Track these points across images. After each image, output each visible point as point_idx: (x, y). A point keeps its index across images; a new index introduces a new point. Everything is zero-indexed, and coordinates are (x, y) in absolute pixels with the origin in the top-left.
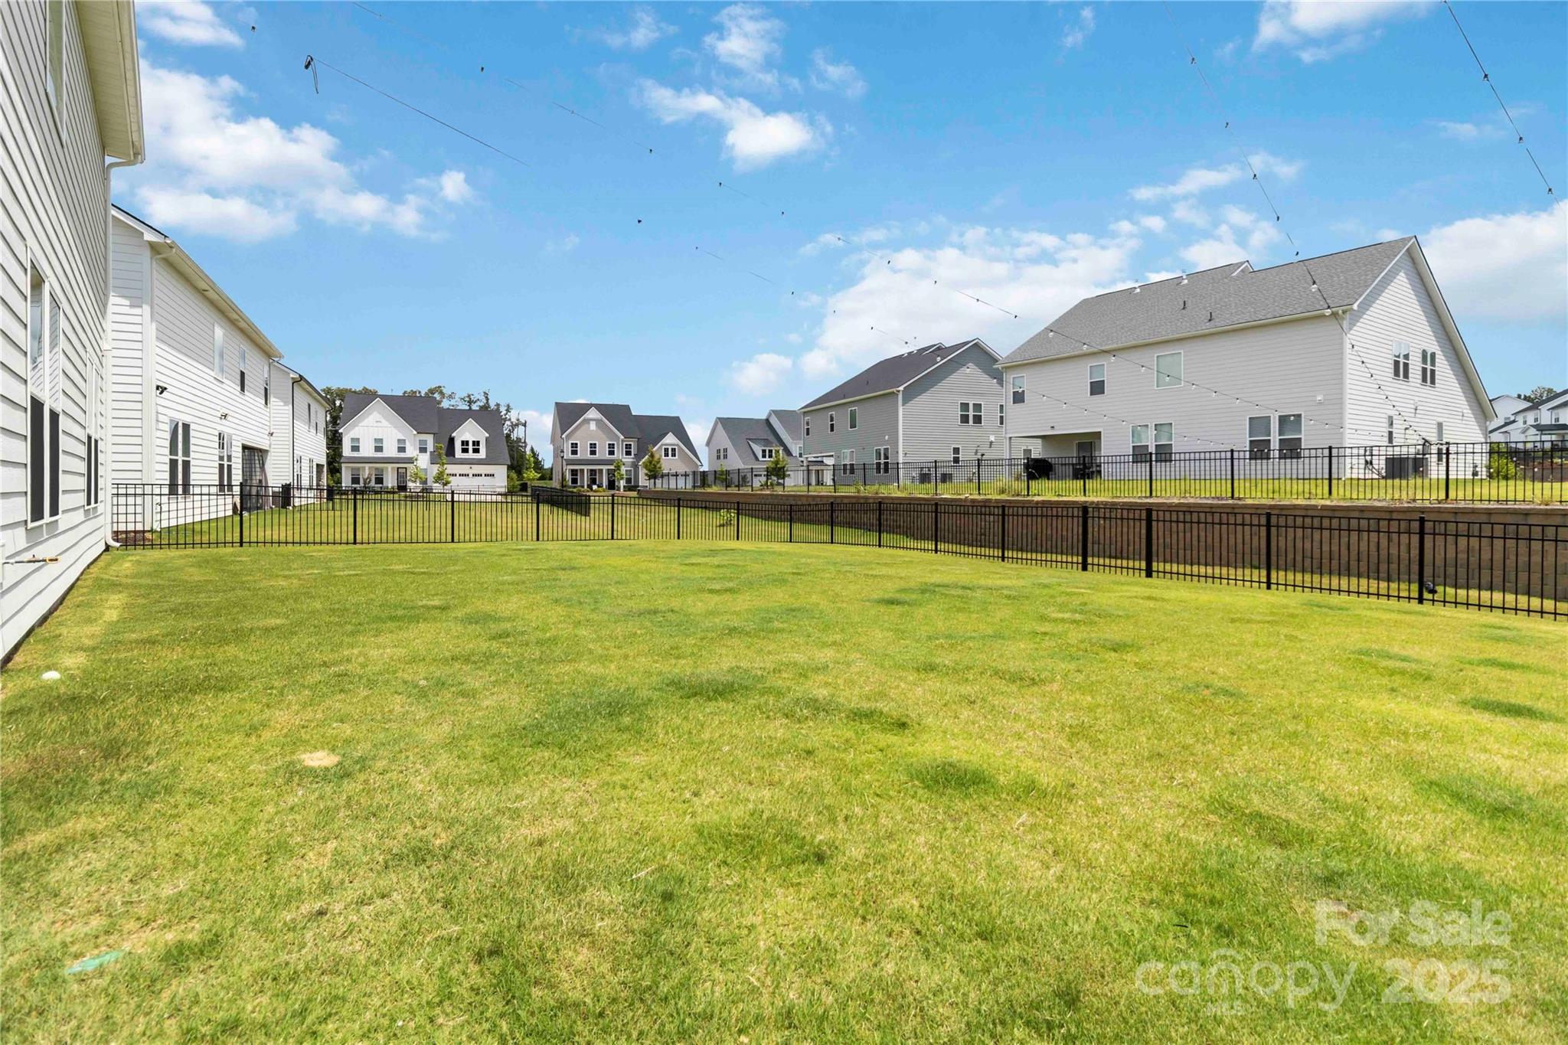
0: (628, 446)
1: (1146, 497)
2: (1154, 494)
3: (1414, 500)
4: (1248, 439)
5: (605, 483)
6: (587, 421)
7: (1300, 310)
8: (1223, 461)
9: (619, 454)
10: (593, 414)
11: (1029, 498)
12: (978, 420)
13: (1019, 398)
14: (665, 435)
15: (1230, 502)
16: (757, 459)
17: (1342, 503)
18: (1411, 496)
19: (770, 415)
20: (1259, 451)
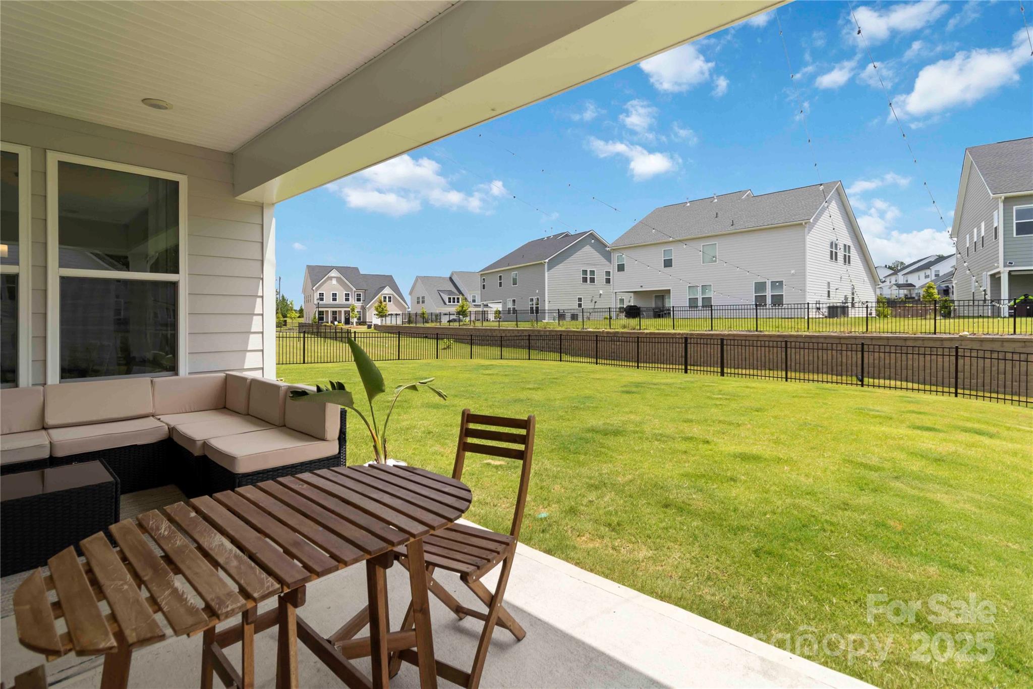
0: (359, 295)
1: (709, 331)
2: (713, 329)
3: (851, 332)
4: (754, 295)
5: (343, 320)
6: (331, 278)
7: (782, 221)
8: (752, 311)
9: (352, 301)
10: (334, 273)
11: (641, 331)
12: (592, 280)
13: (621, 268)
14: (384, 287)
15: (756, 333)
16: (445, 304)
17: (815, 334)
18: (849, 330)
19: (452, 274)
20: (760, 302)
